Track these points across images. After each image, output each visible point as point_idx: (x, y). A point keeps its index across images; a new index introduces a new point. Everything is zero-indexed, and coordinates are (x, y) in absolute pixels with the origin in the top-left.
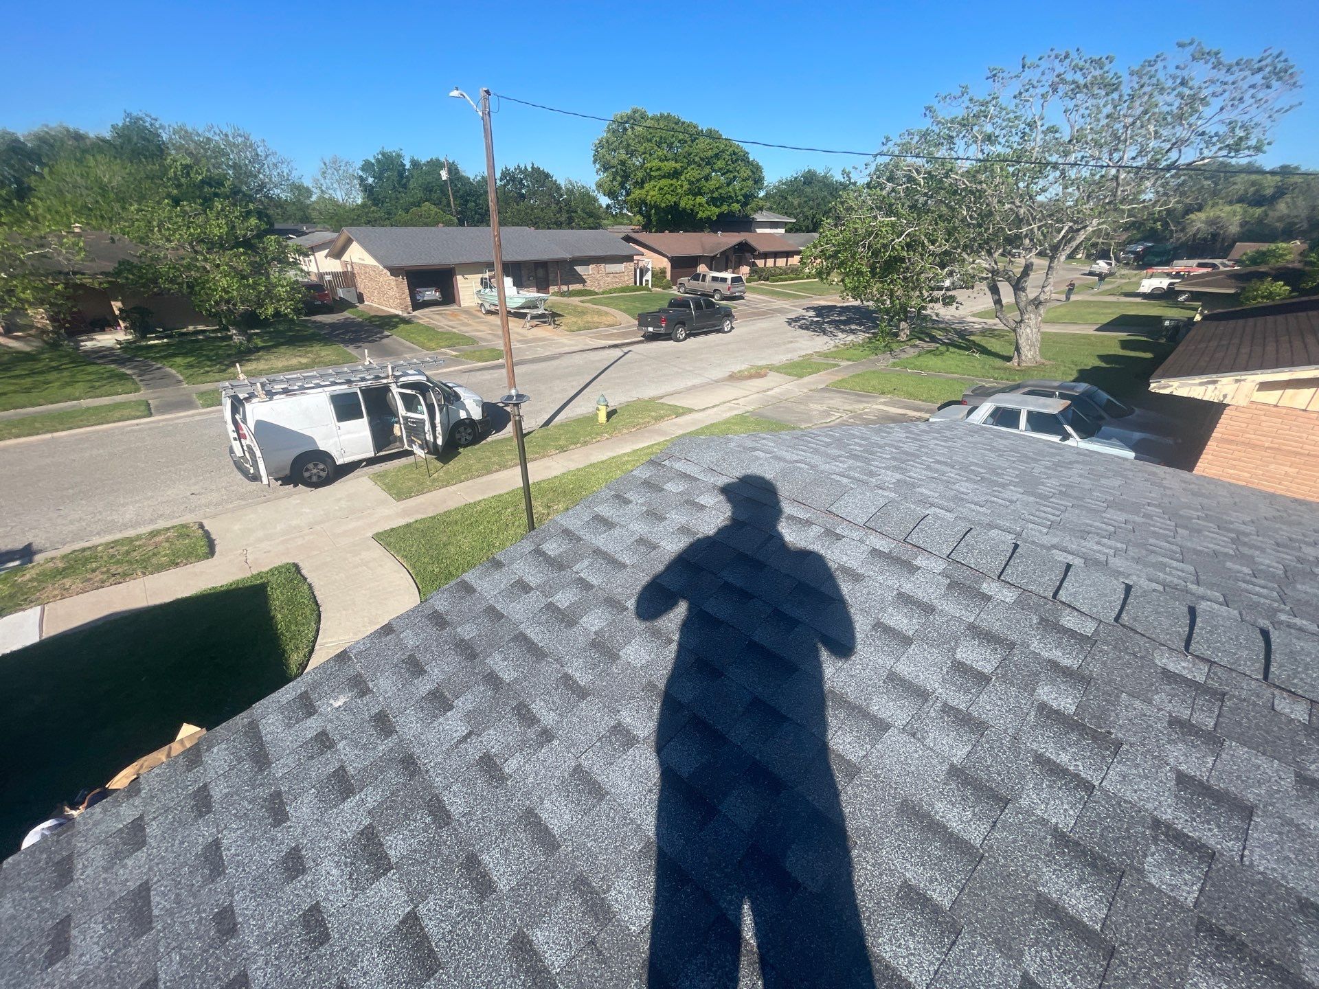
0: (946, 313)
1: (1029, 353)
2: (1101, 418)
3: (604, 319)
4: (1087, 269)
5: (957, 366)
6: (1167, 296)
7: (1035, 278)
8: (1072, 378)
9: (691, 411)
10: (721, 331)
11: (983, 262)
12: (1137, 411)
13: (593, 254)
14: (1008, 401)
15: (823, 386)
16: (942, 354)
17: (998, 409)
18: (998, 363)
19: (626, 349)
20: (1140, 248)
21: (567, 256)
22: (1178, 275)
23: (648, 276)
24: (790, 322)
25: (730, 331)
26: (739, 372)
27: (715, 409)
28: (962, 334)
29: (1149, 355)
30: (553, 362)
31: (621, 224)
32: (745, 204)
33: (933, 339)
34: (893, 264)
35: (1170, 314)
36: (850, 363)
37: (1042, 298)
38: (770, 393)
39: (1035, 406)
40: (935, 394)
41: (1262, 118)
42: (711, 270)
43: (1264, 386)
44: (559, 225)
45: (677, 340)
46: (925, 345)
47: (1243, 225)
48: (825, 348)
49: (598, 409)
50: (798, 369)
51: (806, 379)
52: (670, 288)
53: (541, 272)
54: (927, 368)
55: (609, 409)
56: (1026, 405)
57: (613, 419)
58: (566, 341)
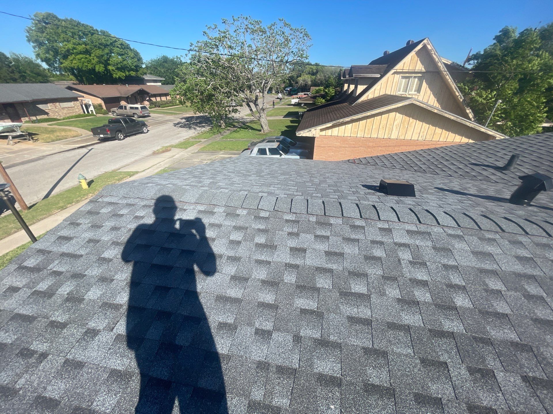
0: (236, 116)
1: (266, 128)
2: (289, 147)
3: (69, 133)
4: (276, 97)
5: (245, 136)
6: (298, 105)
7: (260, 101)
8: (280, 135)
9: (137, 173)
10: (142, 132)
11: (242, 95)
12: (298, 143)
13: (47, 97)
14: (262, 146)
15: (197, 151)
16: (238, 132)
17: (259, 149)
18: (257, 132)
19: (90, 148)
20: (289, 89)
21: (28, 99)
22: (300, 98)
23: (91, 108)
24: (175, 125)
25: (147, 132)
26: (157, 150)
27: (150, 169)
28: (244, 123)
29: (297, 124)
30: (39, 162)
31: (64, 80)
32: (137, 71)
33: (234, 126)
34: (210, 97)
35: (301, 110)
36: (206, 140)
37: (264, 107)
38: (174, 157)
39: (270, 146)
40: (239, 147)
41: (304, 48)
42: (128, 103)
43: (322, 130)
44: (15, 81)
45: (120, 140)
46: (232, 129)
47: (312, 81)
48: (194, 135)
49: (80, 182)
50: (184, 145)
51: (189, 149)
52: (108, 114)
53: (10, 110)
54: (235, 138)
55: (88, 181)
56: (267, 146)
57: (93, 185)
58: (45, 148)
